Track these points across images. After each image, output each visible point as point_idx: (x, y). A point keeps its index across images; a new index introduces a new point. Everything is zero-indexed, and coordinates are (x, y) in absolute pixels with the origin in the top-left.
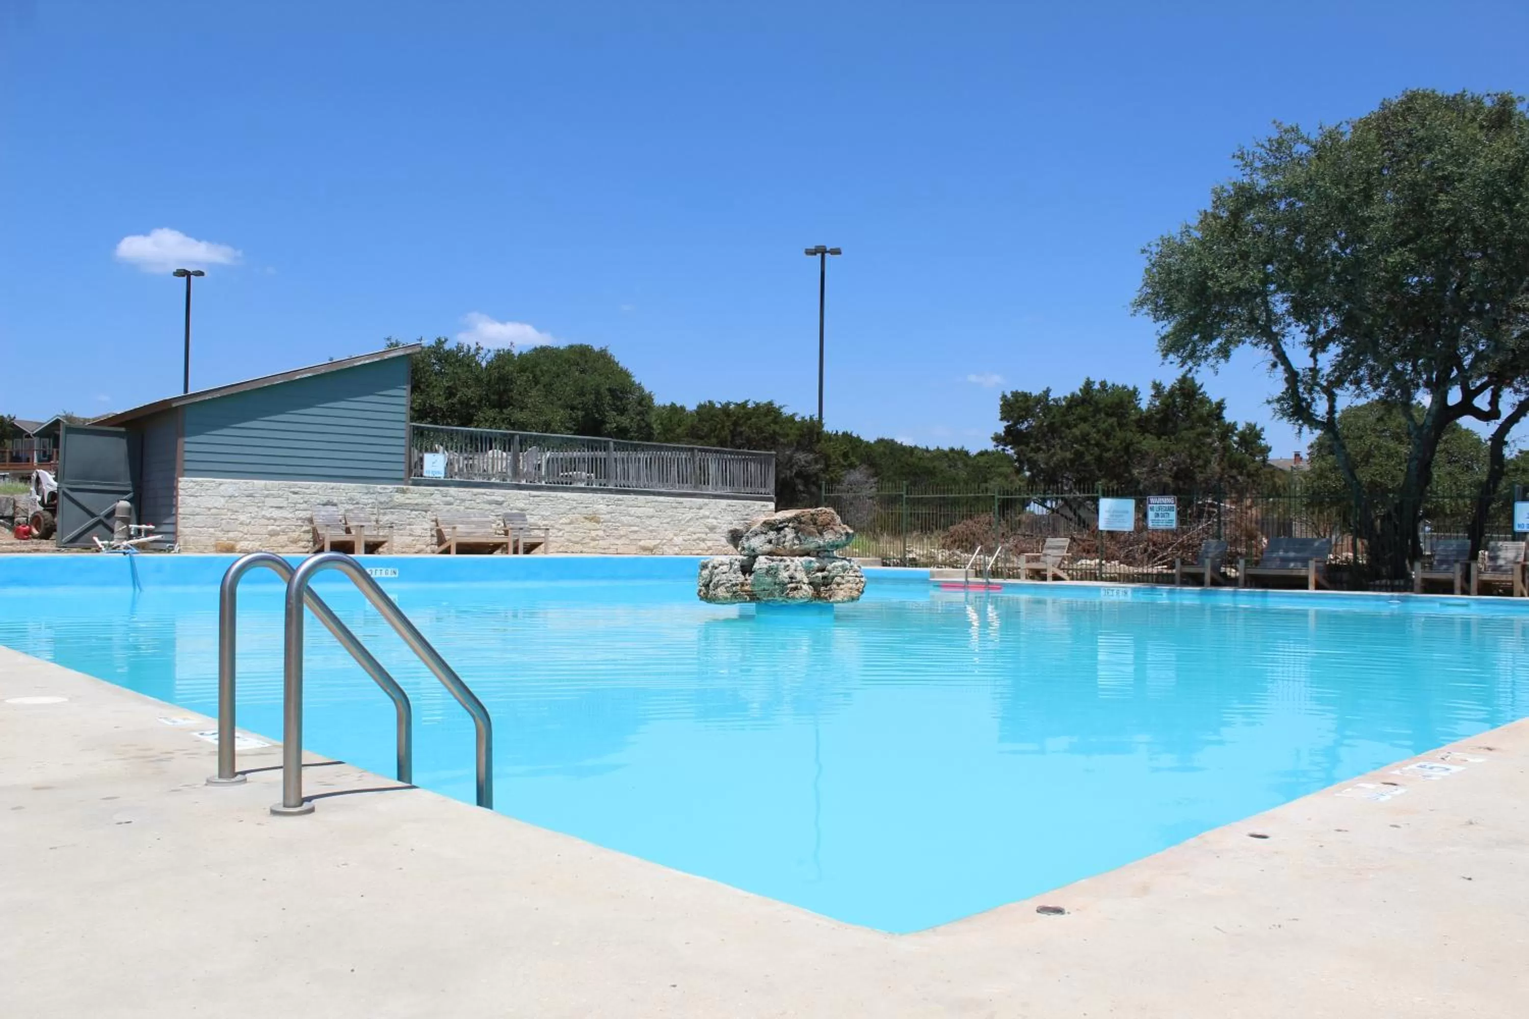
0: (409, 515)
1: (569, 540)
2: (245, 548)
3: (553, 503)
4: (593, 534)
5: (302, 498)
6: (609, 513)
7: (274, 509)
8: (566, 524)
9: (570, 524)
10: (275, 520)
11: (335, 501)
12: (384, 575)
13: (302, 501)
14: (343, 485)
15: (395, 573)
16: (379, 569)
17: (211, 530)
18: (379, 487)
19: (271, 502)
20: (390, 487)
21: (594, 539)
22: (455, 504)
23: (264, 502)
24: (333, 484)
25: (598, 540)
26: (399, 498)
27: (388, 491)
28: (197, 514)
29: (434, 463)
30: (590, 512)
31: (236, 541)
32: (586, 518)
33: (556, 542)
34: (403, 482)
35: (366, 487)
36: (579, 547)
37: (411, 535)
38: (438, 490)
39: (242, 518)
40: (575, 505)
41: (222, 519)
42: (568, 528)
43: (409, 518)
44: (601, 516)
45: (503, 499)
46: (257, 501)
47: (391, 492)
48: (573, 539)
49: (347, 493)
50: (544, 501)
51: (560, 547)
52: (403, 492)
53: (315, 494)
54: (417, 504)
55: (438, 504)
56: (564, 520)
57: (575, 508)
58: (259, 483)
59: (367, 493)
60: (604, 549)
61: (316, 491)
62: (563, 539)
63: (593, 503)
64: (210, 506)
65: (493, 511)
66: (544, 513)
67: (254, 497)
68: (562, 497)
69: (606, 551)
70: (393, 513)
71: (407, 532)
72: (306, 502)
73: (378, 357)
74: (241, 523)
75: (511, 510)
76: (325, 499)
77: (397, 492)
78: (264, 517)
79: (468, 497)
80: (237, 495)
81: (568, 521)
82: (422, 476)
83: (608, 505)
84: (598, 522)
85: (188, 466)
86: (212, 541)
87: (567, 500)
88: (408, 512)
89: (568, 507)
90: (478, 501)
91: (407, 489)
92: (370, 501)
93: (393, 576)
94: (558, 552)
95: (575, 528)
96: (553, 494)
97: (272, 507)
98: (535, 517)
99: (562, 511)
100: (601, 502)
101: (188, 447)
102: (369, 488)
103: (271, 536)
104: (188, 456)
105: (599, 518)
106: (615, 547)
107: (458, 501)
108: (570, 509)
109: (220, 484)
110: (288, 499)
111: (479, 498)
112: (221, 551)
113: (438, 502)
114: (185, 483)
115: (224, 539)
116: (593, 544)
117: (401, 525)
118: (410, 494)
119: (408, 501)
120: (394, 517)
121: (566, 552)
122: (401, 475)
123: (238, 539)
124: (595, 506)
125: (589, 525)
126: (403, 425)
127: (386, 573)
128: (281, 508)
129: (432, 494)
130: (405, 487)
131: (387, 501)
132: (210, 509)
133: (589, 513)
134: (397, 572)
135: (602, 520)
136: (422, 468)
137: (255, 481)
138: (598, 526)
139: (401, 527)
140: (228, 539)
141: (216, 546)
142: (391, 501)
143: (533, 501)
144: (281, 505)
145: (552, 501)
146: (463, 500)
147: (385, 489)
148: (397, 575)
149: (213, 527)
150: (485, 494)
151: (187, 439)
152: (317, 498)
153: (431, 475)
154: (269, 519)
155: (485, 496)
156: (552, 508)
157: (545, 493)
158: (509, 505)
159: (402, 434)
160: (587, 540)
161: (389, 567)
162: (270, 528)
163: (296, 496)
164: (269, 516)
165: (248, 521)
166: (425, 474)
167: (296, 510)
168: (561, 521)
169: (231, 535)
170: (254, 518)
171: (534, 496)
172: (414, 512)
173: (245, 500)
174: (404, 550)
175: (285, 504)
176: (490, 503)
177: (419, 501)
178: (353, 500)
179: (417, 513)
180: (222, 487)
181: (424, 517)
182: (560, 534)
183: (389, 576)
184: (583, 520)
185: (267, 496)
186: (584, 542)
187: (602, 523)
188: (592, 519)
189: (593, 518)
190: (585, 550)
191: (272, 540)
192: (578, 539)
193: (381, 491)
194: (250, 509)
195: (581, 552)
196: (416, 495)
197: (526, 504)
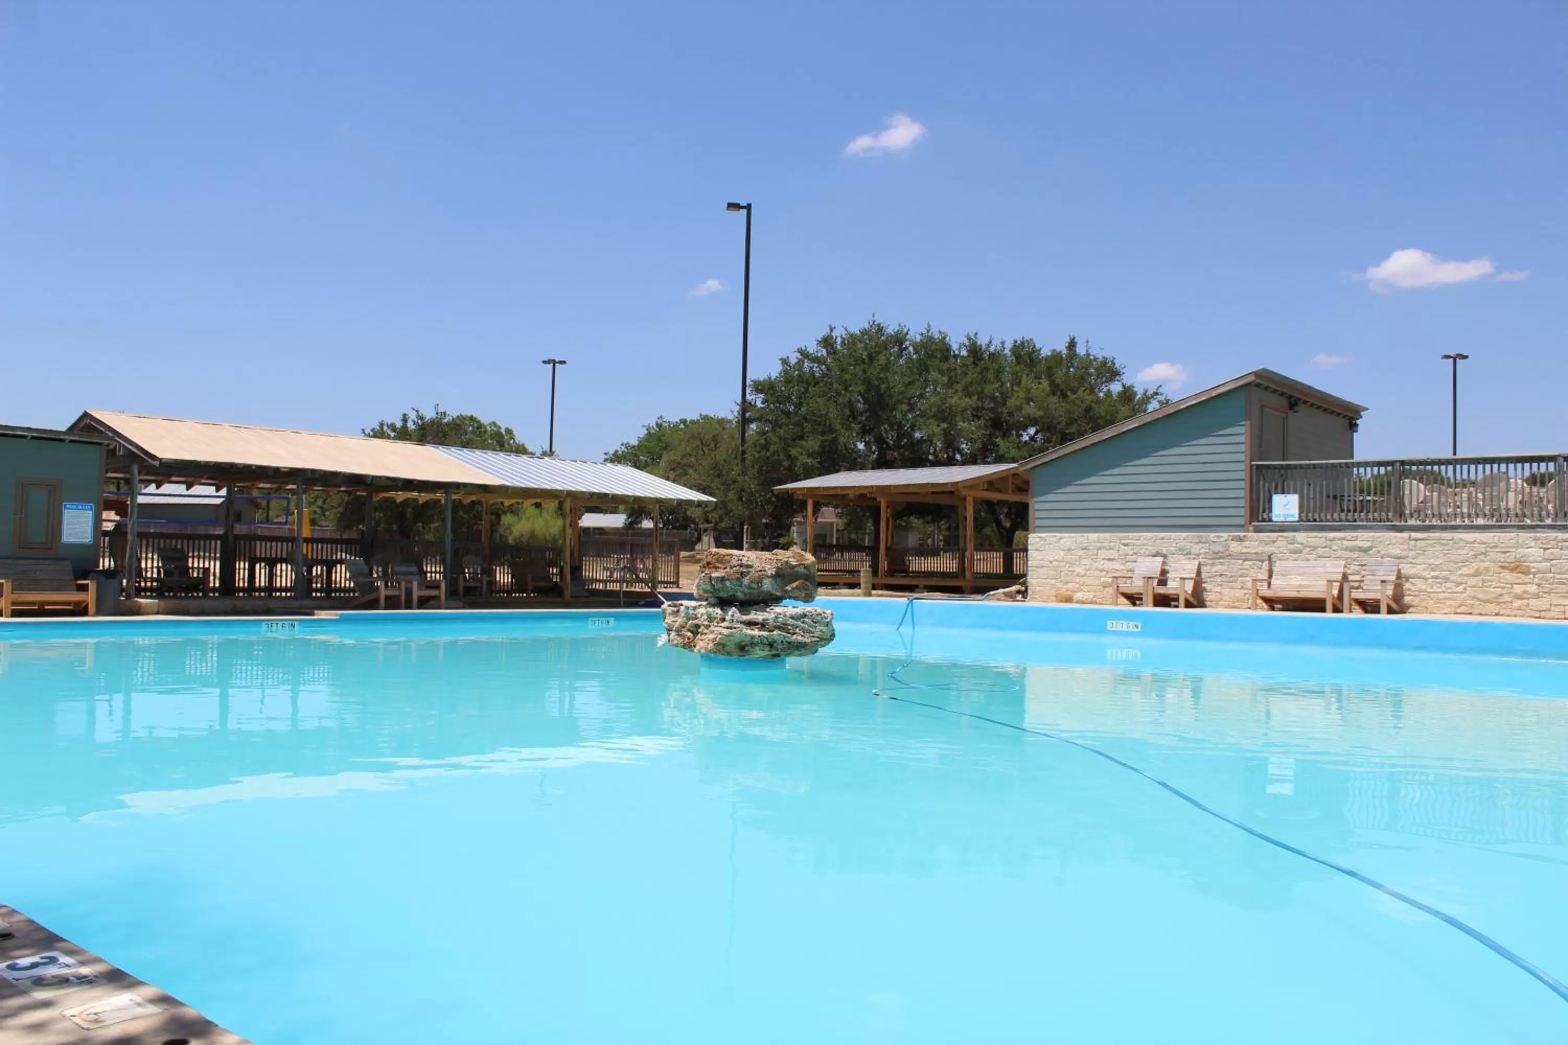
0: (1241, 565)
1: (1474, 598)
2: (1080, 598)
3: (1446, 548)
4: (1518, 589)
5: (1132, 550)
6: (1545, 560)
7: (1106, 561)
8: (1468, 575)
9: (1474, 575)
10: (1107, 572)
11: (1164, 552)
12: (1125, 629)
13: (1132, 552)
14: (1173, 535)
15: (1137, 627)
16: (1121, 622)
17: (1053, 581)
18: (1212, 536)
19: (1103, 554)
20: (1225, 535)
21: (1519, 597)
22: (1304, 552)
23: (1097, 555)
24: (1162, 535)
25: (1528, 599)
26: (1235, 547)
27: (1222, 539)
28: (1043, 567)
29: (1286, 505)
30: (1511, 559)
31: (1074, 592)
32: (1503, 568)
33: (1450, 599)
34: (1242, 529)
35: (1198, 536)
36: (1490, 608)
37: (1242, 588)
38: (1282, 536)
39: (1078, 570)
40: (1483, 550)
41: (1061, 572)
42: (1472, 581)
43: (1241, 569)
44: (1532, 565)
45: (1369, 544)
46: (1091, 553)
47: (1226, 540)
48: (1480, 596)
49: (1177, 543)
50: (1432, 545)
51: (1460, 606)
52: (1240, 539)
53: (1144, 545)
54: (1256, 553)
55: (1282, 553)
56: (1465, 571)
57: (1485, 554)
58: (1093, 536)
59: (1198, 543)
60: (1540, 611)
61: (1145, 542)
62: (1464, 595)
63: (1517, 546)
64: (1051, 559)
65: (1354, 560)
66: (1432, 561)
67: (1089, 550)
68: (1462, 540)
69: (1543, 614)
70: (1222, 564)
71: (1239, 585)
72: (1136, 554)
73: (1205, 395)
74: (1078, 575)
75: (1382, 557)
76: (1153, 550)
77: (1232, 540)
78: (1097, 569)
79: (1321, 542)
80: (1073, 548)
81: (1471, 571)
82: (1270, 520)
83: (1545, 549)
84: (1527, 573)
85: (1038, 523)
86: (1053, 592)
87: (1472, 543)
88: (1241, 561)
89: (1473, 553)
90: (1335, 548)
91: (1244, 536)
92: (1202, 551)
93: (1136, 630)
94: (1456, 613)
95: (1484, 581)
96: (1447, 535)
97: (1104, 559)
98: (1418, 567)
99: (1462, 558)
100: (1533, 544)
101: (1037, 506)
102: (1201, 537)
103: (1105, 587)
104: (1037, 515)
105: (1529, 567)
106: (1561, 609)
107: (1308, 549)
108: (1475, 556)
109: (1060, 539)
110: (1119, 551)
111: (1334, 544)
112: (1061, 601)
113: (1281, 549)
114: (1034, 539)
115: (1063, 590)
116: (1518, 603)
117: (1231, 577)
118: (1248, 542)
119: (1245, 550)
120: (1224, 568)
121: (1471, 614)
122: (1241, 521)
123: (1076, 590)
124: (1519, 550)
125: (1508, 576)
126: (1242, 466)
127: (1128, 627)
128: (1113, 560)
129: (1274, 542)
130: (1242, 534)
131: (1221, 550)
132: (1051, 562)
133: (1509, 560)
134: (1139, 626)
135: (1533, 570)
136: (1270, 511)
137: (1090, 535)
138: (1527, 579)
139: (1231, 579)
140: (1068, 590)
141: (1056, 596)
142: (1227, 550)
143: (1415, 546)
144: (1112, 557)
145: (1444, 545)
146: (1315, 548)
147: (1218, 537)
148: (1139, 630)
149: (1055, 579)
150: (1344, 539)
151: (1036, 499)
152: (1146, 549)
153: (1282, 519)
154: (1102, 571)
155: (1345, 542)
156: (1445, 554)
157: (1437, 535)
158: (1378, 552)
159: (1242, 475)
160: (1506, 598)
161: (1131, 621)
162: (1103, 579)
163: (1126, 548)
164: (1101, 567)
165: (1083, 573)
166: (1274, 519)
167: (1127, 562)
168: (1460, 572)
169: (1070, 586)
170: (1088, 570)
171: (1417, 540)
172: (1247, 563)
173: (1081, 553)
174: (1236, 604)
175: (1116, 556)
176: (1352, 550)
177: (1259, 549)
178: (1183, 550)
179: (1251, 563)
180: (1062, 541)
181: (1260, 568)
182: (1460, 589)
183: (1131, 629)
184: (1500, 570)
185: (1099, 548)
186: (1500, 600)
187: (1534, 574)
188: (1516, 568)
189: (1518, 567)
190: (1502, 612)
191: (1105, 592)
192: (1489, 597)
193: (1215, 539)
194: (1085, 562)
195: (1497, 614)
196: (1256, 542)
197: (1403, 550)
